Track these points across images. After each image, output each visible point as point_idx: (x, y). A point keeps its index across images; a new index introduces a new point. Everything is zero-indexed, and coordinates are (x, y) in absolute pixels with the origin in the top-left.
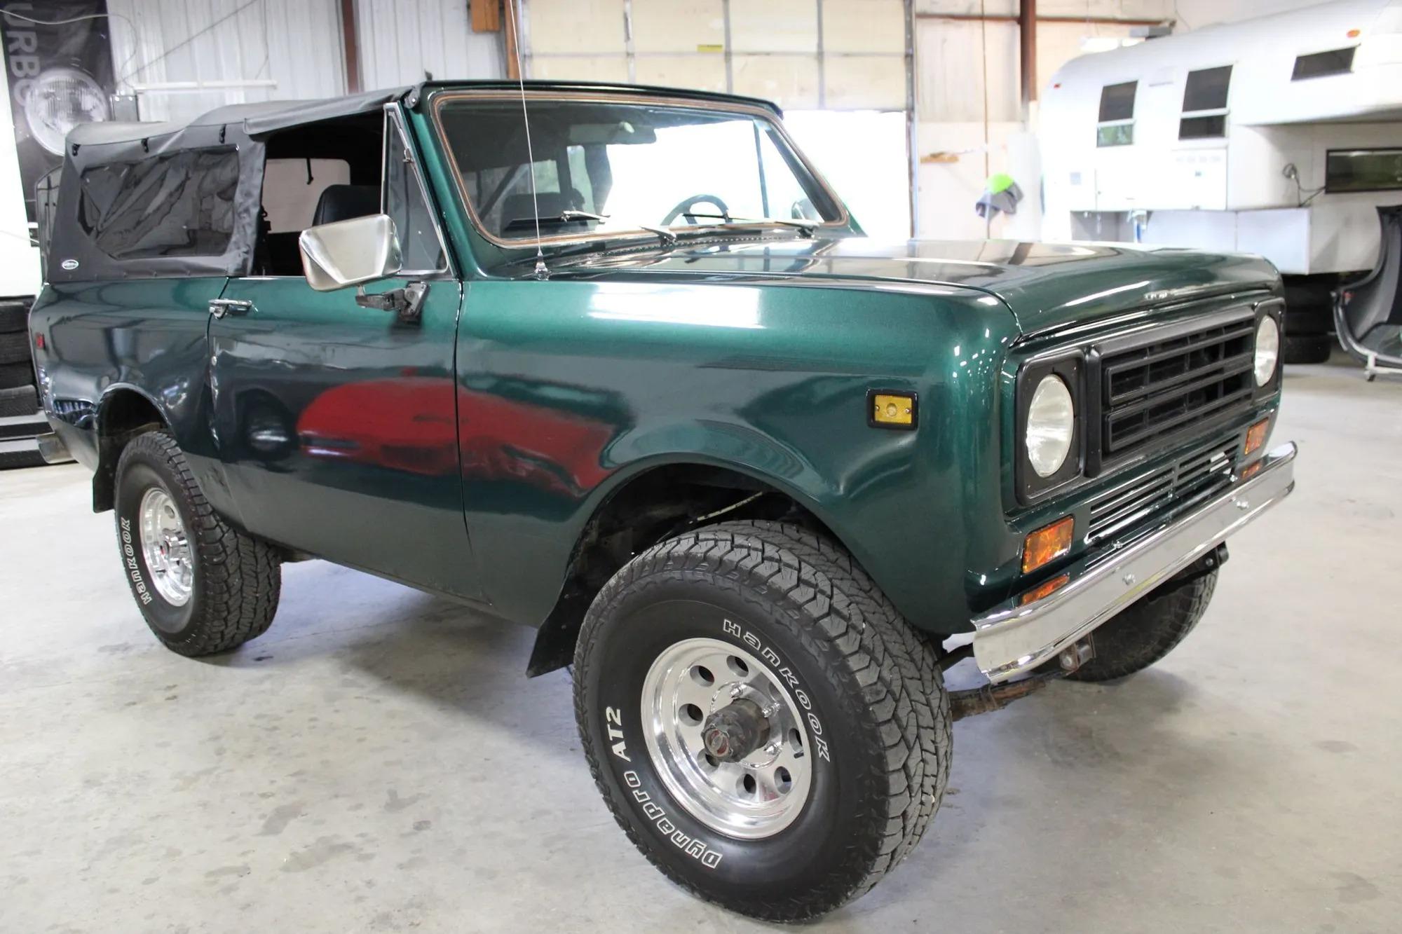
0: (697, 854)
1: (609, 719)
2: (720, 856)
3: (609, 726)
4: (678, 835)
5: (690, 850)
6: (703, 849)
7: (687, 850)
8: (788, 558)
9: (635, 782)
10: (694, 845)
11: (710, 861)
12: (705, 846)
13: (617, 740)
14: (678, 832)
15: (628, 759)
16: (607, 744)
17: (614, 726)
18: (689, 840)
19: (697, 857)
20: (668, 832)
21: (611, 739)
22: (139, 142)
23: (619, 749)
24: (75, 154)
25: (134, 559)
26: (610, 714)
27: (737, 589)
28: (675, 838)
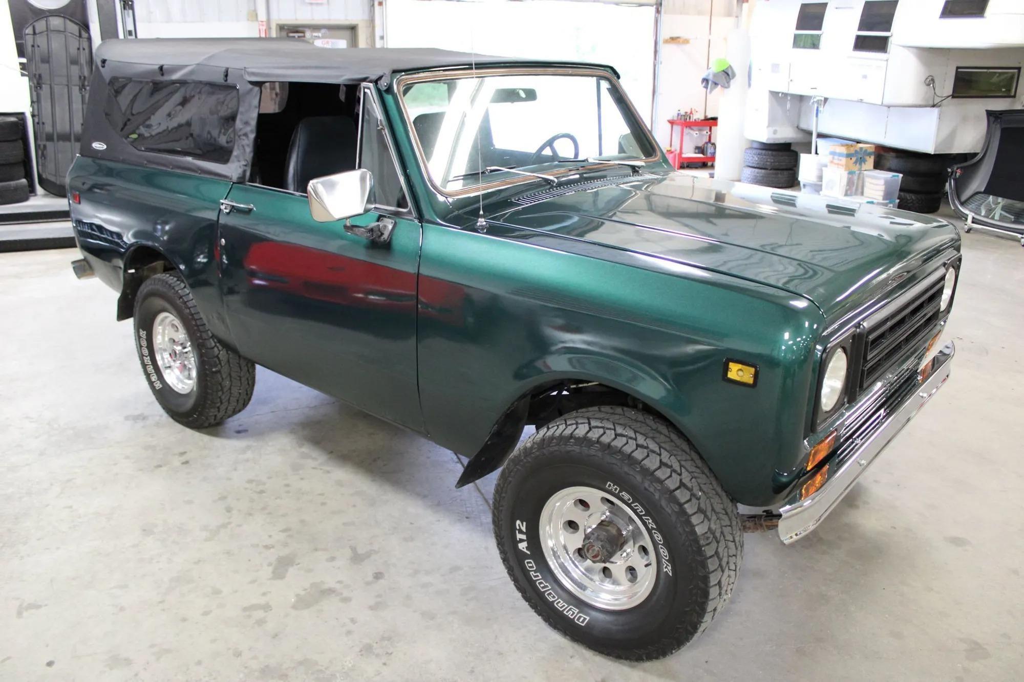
0: (572, 615)
1: (518, 528)
2: (588, 618)
3: (517, 532)
4: (559, 602)
5: (567, 612)
6: (576, 612)
7: (565, 612)
8: (653, 446)
9: (532, 567)
10: (570, 609)
11: (581, 620)
12: (578, 611)
13: (521, 541)
14: (560, 600)
15: (529, 553)
16: (515, 542)
17: (521, 532)
18: (566, 606)
19: (572, 617)
20: (553, 599)
21: (518, 540)
22: (157, 67)
23: (523, 546)
24: (103, 67)
25: (149, 357)
26: (519, 525)
27: (619, 464)
28: (557, 604)
